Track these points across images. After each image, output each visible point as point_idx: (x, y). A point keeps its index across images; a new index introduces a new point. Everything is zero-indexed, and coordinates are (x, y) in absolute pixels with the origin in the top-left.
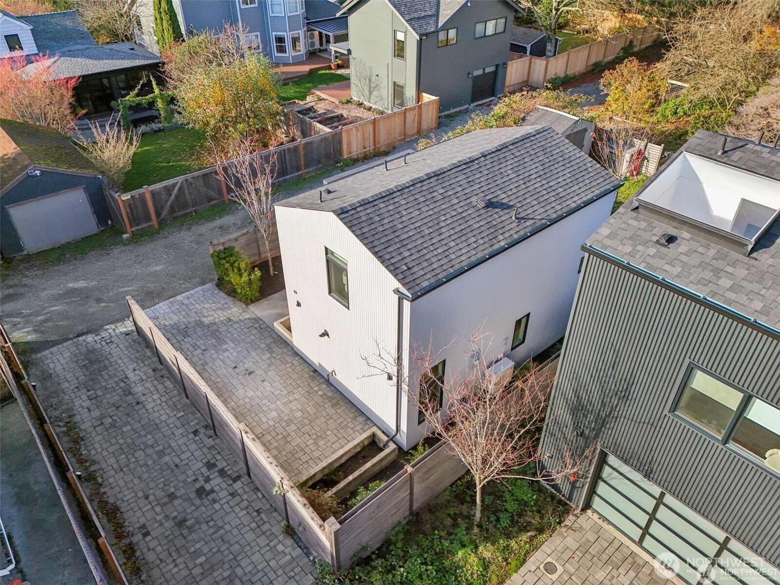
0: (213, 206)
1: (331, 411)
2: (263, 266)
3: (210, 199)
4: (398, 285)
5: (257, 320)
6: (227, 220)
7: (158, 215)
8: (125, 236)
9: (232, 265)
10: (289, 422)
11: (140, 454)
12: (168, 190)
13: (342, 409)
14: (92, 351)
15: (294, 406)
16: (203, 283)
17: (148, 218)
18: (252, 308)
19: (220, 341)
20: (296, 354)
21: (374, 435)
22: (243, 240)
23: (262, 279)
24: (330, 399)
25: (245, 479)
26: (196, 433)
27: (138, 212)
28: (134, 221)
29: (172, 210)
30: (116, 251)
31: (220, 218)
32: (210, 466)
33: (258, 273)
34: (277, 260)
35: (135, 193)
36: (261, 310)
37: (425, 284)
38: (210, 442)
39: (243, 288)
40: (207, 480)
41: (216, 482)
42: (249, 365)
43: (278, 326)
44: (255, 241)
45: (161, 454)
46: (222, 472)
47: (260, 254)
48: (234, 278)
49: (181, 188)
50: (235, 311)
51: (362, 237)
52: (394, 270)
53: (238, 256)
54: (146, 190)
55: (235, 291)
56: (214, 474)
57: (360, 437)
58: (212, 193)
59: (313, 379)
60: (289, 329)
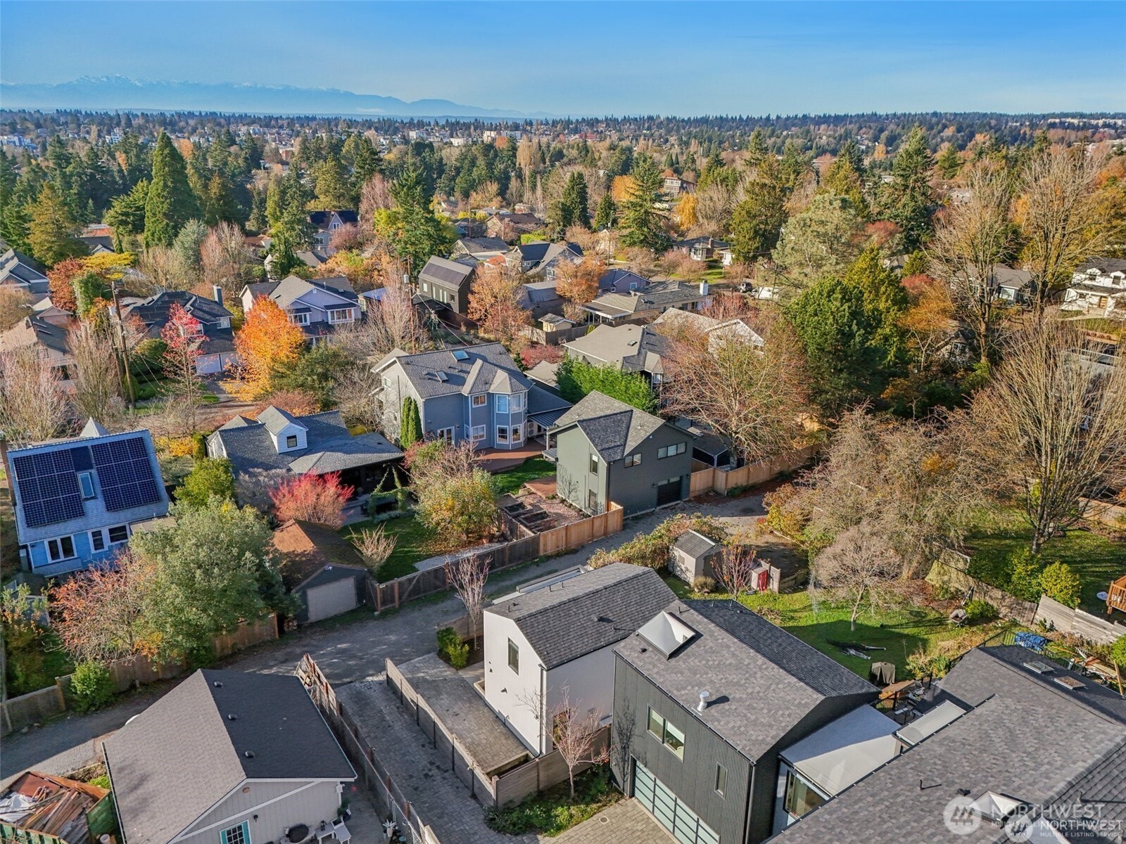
0: (438, 592)
1: (504, 741)
2: (470, 642)
3: (436, 588)
4: (541, 662)
5: (463, 680)
6: (448, 605)
7: (400, 598)
8: (376, 613)
9: (451, 641)
10: (478, 745)
11: (391, 754)
12: (410, 580)
13: (511, 741)
14: (359, 693)
15: (482, 736)
16: (429, 652)
17: (393, 601)
18: (461, 673)
19: (439, 693)
20: (487, 705)
21: (527, 755)
22: (458, 623)
23: (469, 652)
24: (504, 734)
25: (451, 772)
26: (423, 746)
27: (388, 597)
28: (384, 603)
29: (410, 595)
30: (371, 624)
31: (443, 602)
32: (432, 763)
33: (467, 647)
34: (481, 638)
35: (389, 583)
36: (467, 674)
37: (555, 663)
38: (432, 751)
39: (456, 658)
40: (430, 770)
41: (435, 772)
42: (456, 709)
43: (476, 685)
44: (466, 625)
45: (404, 755)
46: (438, 767)
47: (468, 633)
48: (451, 650)
49: (418, 581)
50: (448, 673)
51: (526, 635)
52: (540, 654)
53: (455, 634)
54: (396, 581)
55: (450, 659)
56: (434, 768)
57: (520, 754)
58: (438, 583)
59: (495, 722)
60: (484, 688)
